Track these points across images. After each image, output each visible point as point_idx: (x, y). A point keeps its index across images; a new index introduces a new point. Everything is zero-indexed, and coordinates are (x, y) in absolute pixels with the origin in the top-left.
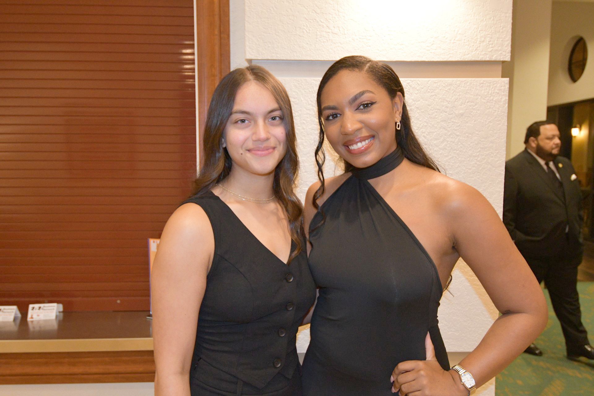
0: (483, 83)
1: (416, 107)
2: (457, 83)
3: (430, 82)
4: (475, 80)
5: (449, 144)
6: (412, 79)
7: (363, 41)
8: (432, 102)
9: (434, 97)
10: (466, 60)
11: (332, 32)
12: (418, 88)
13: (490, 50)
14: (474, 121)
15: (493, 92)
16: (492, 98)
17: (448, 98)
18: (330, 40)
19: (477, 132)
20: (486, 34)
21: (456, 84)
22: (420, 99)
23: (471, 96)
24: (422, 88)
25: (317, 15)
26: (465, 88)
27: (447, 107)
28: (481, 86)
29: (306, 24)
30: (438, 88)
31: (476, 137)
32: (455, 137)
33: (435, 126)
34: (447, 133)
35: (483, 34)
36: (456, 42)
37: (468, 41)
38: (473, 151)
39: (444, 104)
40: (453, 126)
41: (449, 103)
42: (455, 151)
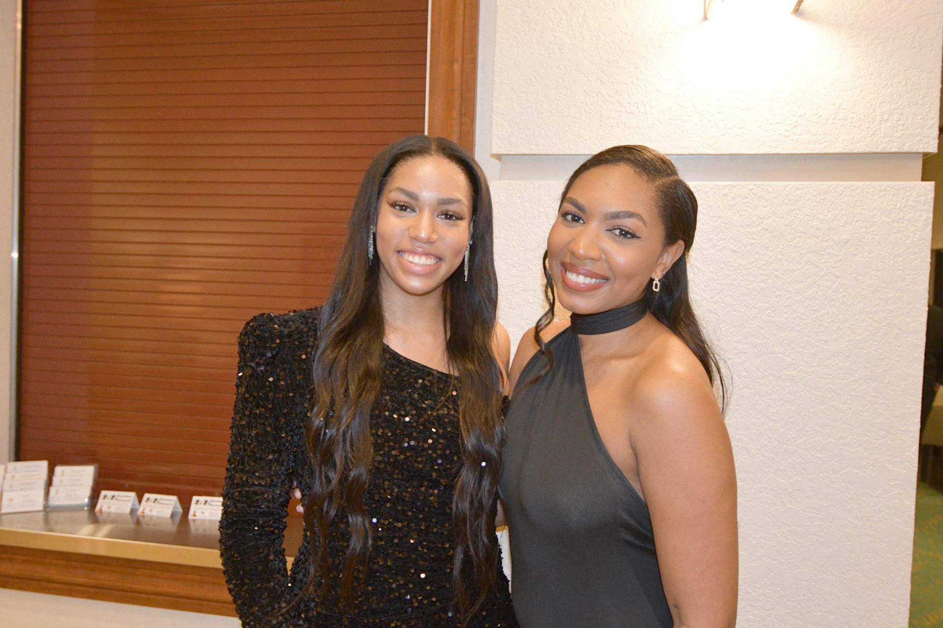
0: (885, 190)
1: (763, 228)
2: (838, 189)
3: (789, 187)
4: (870, 185)
5: (822, 290)
6: (758, 183)
7: (675, 124)
8: (793, 220)
9: (796, 212)
10: (855, 151)
11: (626, 111)
12: (767, 198)
13: (899, 134)
14: (868, 252)
15: (903, 205)
16: (902, 214)
17: (820, 214)
18: (621, 123)
19: (874, 273)
20: (892, 109)
21: (835, 192)
22: (771, 215)
23: (863, 212)
24: (774, 197)
25: (602, 86)
26: (851, 198)
27: (820, 229)
28: (882, 195)
29: (585, 101)
30: (804, 197)
31: (873, 280)
32: (832, 279)
33: (796, 259)
34: (818, 272)
35: (885, 108)
36: (836, 123)
37: (859, 120)
38: (866, 304)
39: (814, 224)
40: (829, 261)
41: (822, 223)
42: (833, 303)
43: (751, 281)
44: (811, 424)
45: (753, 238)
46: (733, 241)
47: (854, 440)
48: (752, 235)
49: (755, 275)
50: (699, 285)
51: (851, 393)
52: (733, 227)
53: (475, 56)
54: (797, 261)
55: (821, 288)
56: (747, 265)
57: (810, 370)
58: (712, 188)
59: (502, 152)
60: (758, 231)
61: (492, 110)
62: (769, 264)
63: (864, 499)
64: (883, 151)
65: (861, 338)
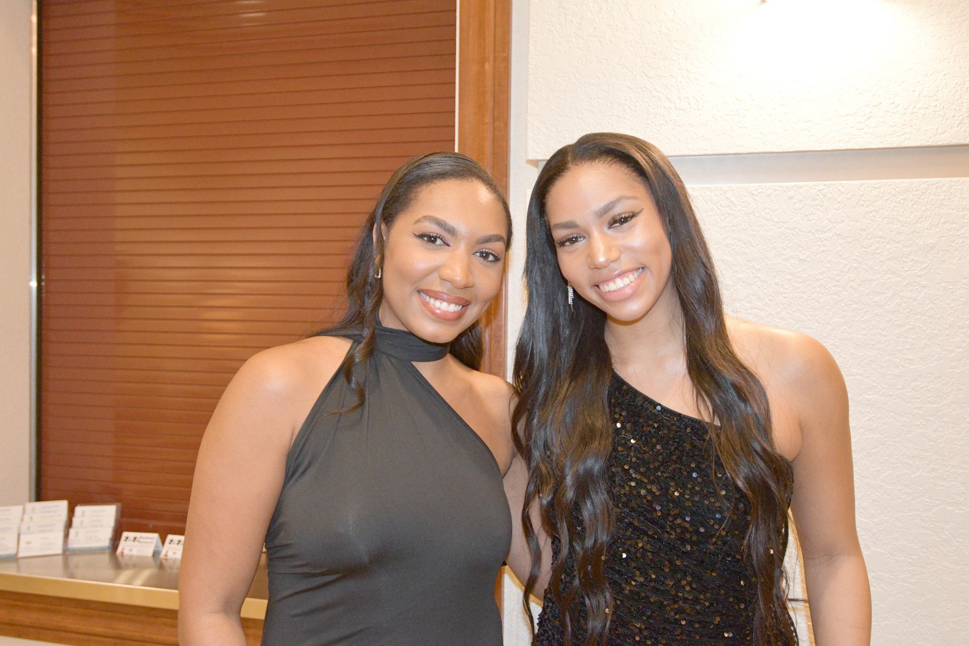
1: (835, 233)
2: (921, 186)
3: (863, 187)
4: (959, 181)
5: (905, 303)
6: (828, 183)
7: (732, 120)
8: (870, 223)
9: (873, 214)
10: (940, 143)
11: (676, 108)
12: (839, 199)
14: (958, 258)
17: (902, 216)
18: (671, 120)
19: (965, 281)
21: (918, 190)
22: (844, 219)
23: (951, 211)
24: (847, 199)
25: (649, 81)
26: (937, 197)
27: (901, 233)
30: (881, 197)
31: (964, 290)
32: (917, 289)
33: (875, 268)
34: (900, 281)
36: (916, 113)
37: (944, 108)
38: (957, 316)
39: (895, 227)
40: (913, 268)
41: (904, 226)
42: (919, 317)
43: (823, 293)
44: (897, 455)
45: (824, 245)
46: (800, 249)
47: (948, 473)
48: (823, 241)
49: (827, 287)
50: (764, 299)
51: (944, 419)
52: (800, 233)
53: (508, 54)
54: (875, 270)
55: (905, 300)
56: (817, 276)
57: (894, 394)
58: (775, 190)
59: (540, 158)
60: (829, 237)
61: (527, 112)
62: (843, 274)
63: (961, 540)
65: (952, 356)
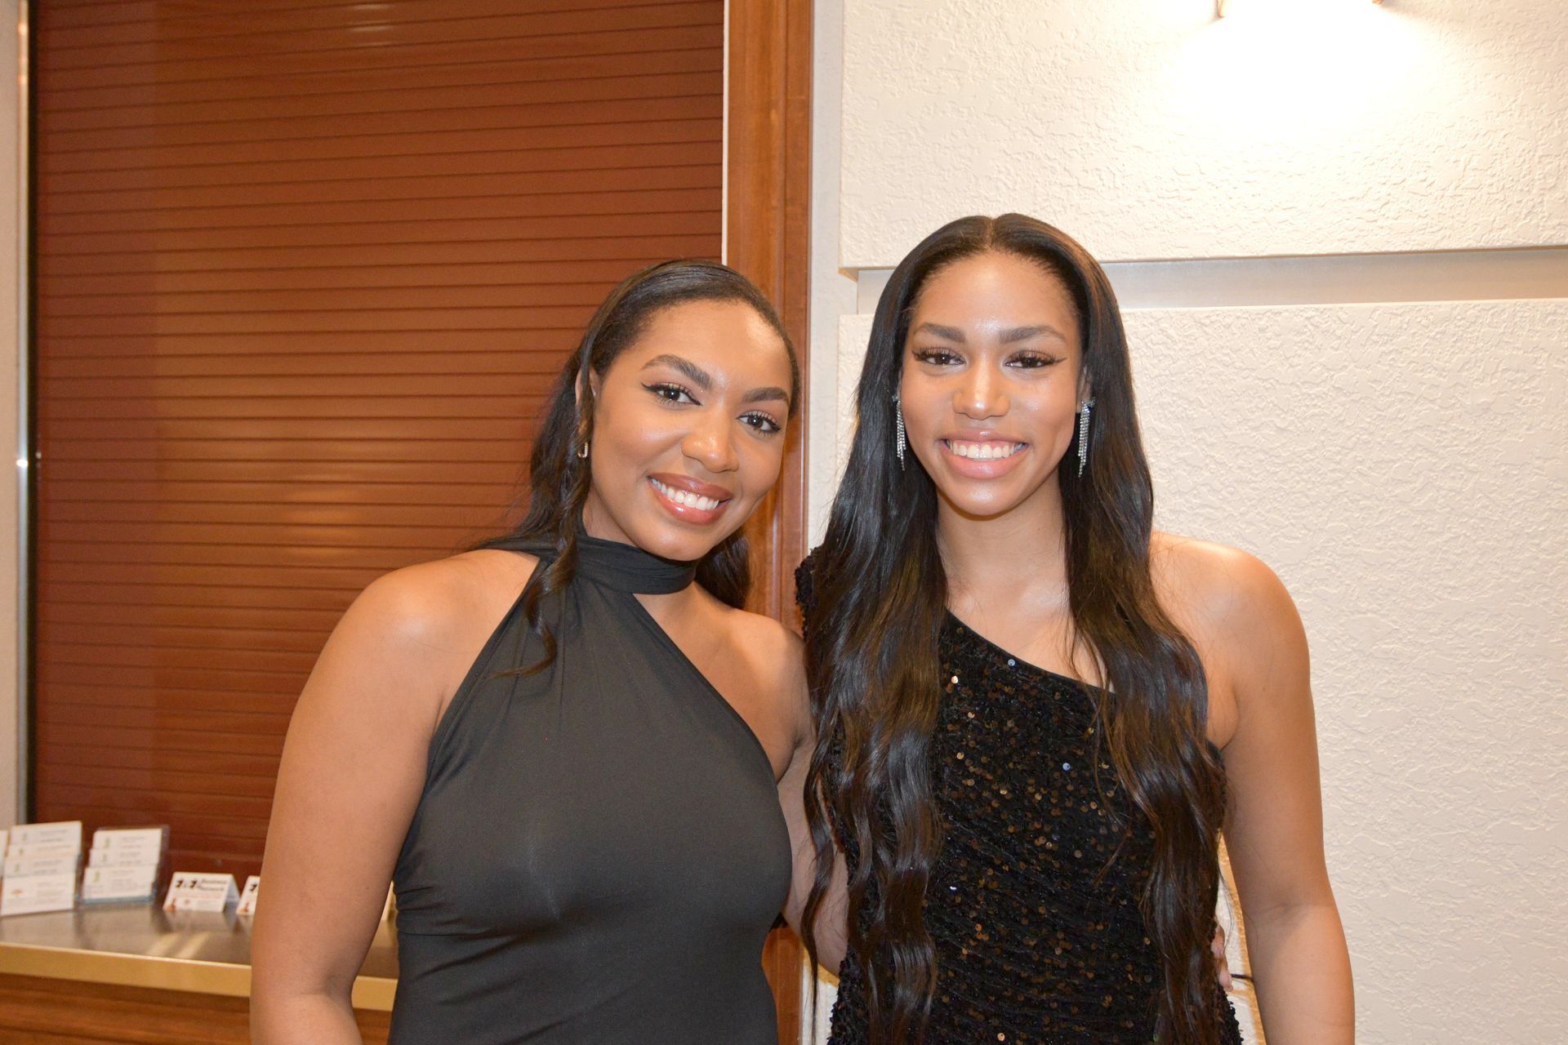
0: (1555, 313)
1: (1333, 387)
2: (1468, 313)
4: (1527, 304)
5: (1444, 497)
6: (1322, 306)
7: (1169, 205)
8: (1388, 371)
9: (1393, 356)
10: (1498, 244)
11: (1079, 185)
12: (1338, 332)
14: (1526, 426)
17: (1437, 360)
18: (1071, 205)
19: (1537, 462)
20: (1562, 167)
21: (1464, 318)
22: (1346, 363)
23: (1515, 353)
24: (1352, 331)
25: (1036, 142)
26: (1493, 330)
27: (1437, 386)
28: (1549, 322)
29: (1006, 168)
30: (1406, 329)
31: (1536, 477)
32: (1462, 475)
33: (1396, 442)
34: (1435, 463)
35: (1550, 166)
36: (1461, 196)
37: (1503, 188)
38: (1526, 519)
39: (1427, 377)
40: (1455, 443)
41: (1441, 375)
42: (1465, 520)
43: (1314, 482)
44: (1432, 739)
45: (1315, 405)
46: (1278, 412)
47: (1511, 768)
48: (1313, 399)
49: (1320, 472)
50: (1221, 491)
51: (1503, 682)
52: (1278, 386)
53: (808, 96)
54: (1396, 444)
55: (1443, 493)
56: (1305, 453)
57: (1427, 642)
58: (1238, 318)
59: (860, 265)
60: (1324, 393)
61: (840, 191)
62: (1346, 451)
63: (1533, 874)
64: (1549, 243)
65: (1518, 581)
